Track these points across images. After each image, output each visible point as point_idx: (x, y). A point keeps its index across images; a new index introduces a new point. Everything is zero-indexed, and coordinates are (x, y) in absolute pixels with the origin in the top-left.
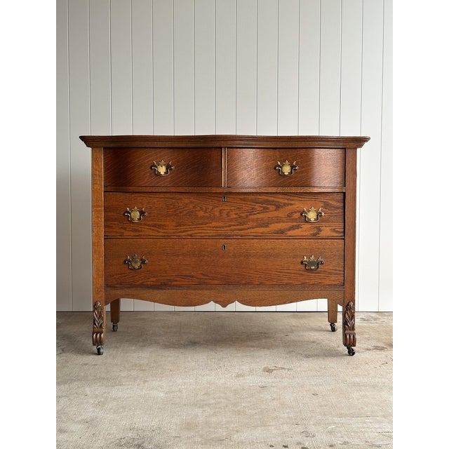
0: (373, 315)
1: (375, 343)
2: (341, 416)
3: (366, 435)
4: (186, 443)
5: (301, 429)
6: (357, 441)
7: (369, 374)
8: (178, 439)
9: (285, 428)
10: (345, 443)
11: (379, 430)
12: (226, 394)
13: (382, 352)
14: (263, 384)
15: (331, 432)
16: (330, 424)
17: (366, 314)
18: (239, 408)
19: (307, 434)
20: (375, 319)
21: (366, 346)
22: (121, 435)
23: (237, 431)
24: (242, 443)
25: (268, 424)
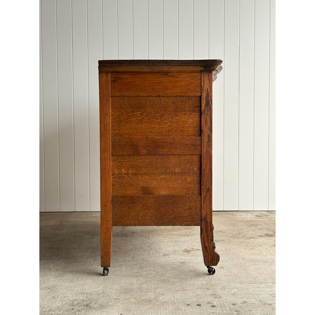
0: (264, 213)
1: (266, 232)
2: (241, 282)
3: (260, 296)
4: (123, 304)
5: (211, 292)
6: (253, 301)
7: (262, 253)
8: (117, 300)
9: (199, 292)
10: (244, 302)
11: (270, 293)
12: (155, 268)
13: (271, 238)
14: (183, 261)
15: (234, 294)
16: (233, 289)
17: (259, 212)
18: (164, 278)
19: (215, 296)
20: (266, 216)
21: (259, 234)
22: (74, 298)
23: (162, 294)
24: (166, 303)
25: (186, 289)
